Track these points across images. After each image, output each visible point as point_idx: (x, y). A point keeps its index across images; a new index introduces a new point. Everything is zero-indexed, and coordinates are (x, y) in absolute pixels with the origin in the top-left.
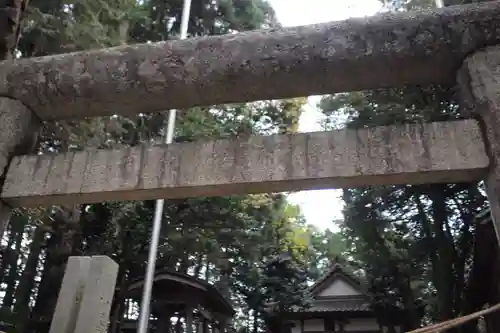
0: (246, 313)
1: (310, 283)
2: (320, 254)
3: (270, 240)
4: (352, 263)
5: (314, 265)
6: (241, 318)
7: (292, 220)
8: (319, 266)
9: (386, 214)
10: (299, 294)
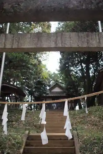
0: (28, 96)
1: (48, 88)
2: (51, 79)
3: (37, 75)
4: (60, 82)
5: (49, 83)
6: (27, 98)
7: (44, 69)
8: (51, 83)
9: (72, 68)
10: (45, 90)
